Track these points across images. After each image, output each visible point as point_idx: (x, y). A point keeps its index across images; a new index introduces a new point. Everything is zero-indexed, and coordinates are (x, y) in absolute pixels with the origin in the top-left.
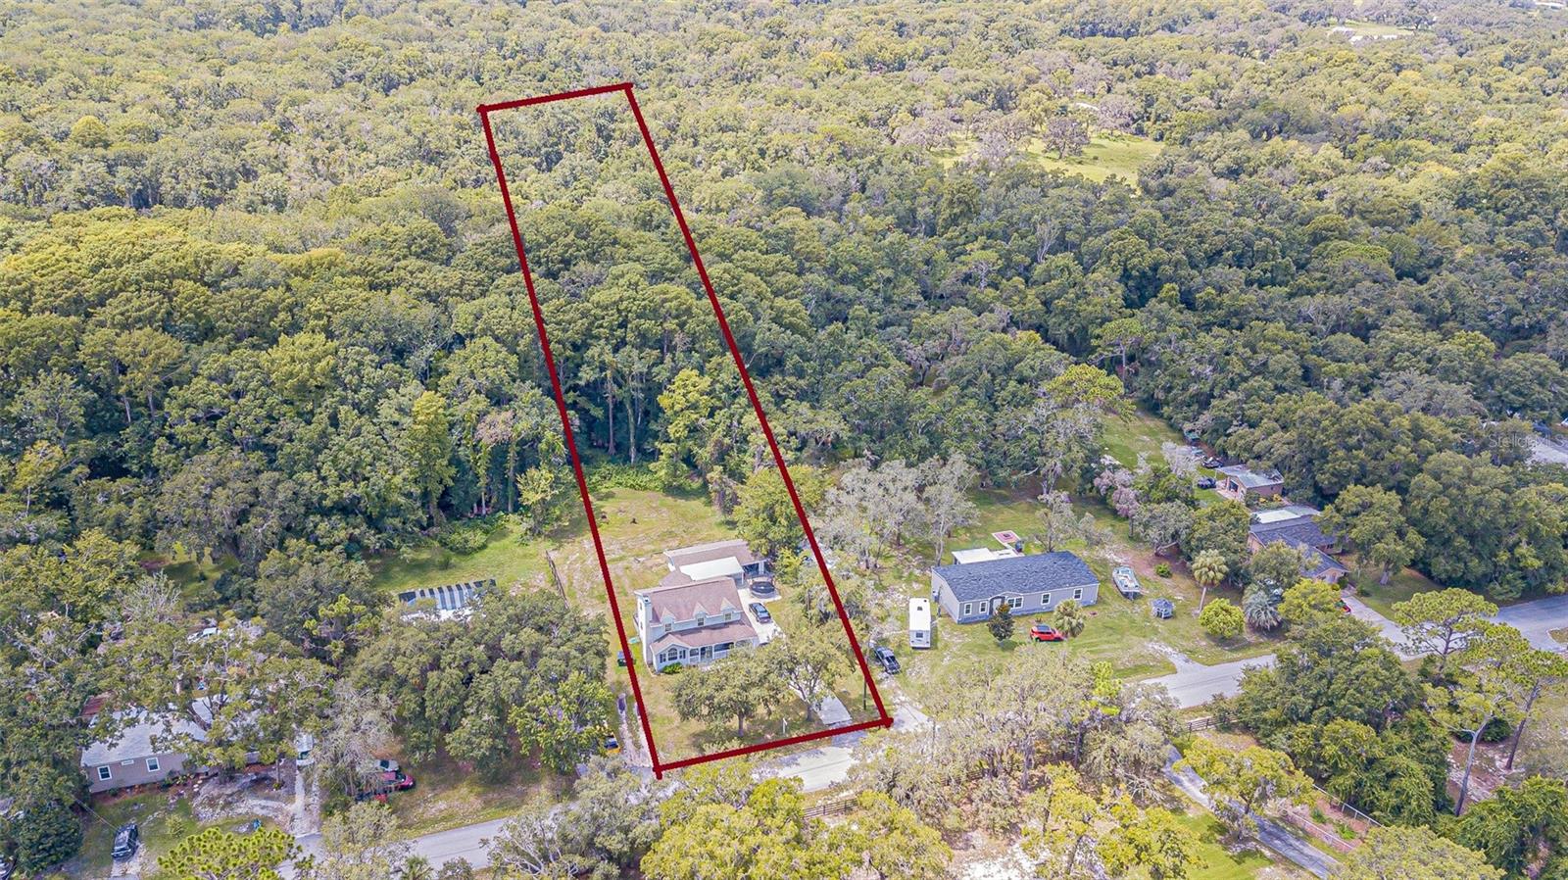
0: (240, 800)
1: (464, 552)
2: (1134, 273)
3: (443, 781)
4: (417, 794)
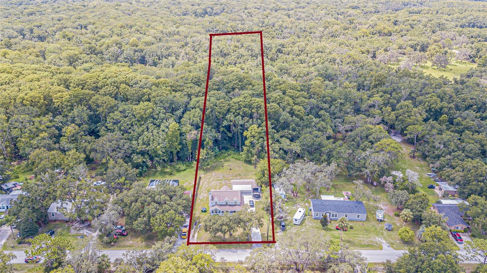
0: (83, 229)
1: (179, 171)
2: (433, 110)
3: (135, 236)
4: (127, 237)
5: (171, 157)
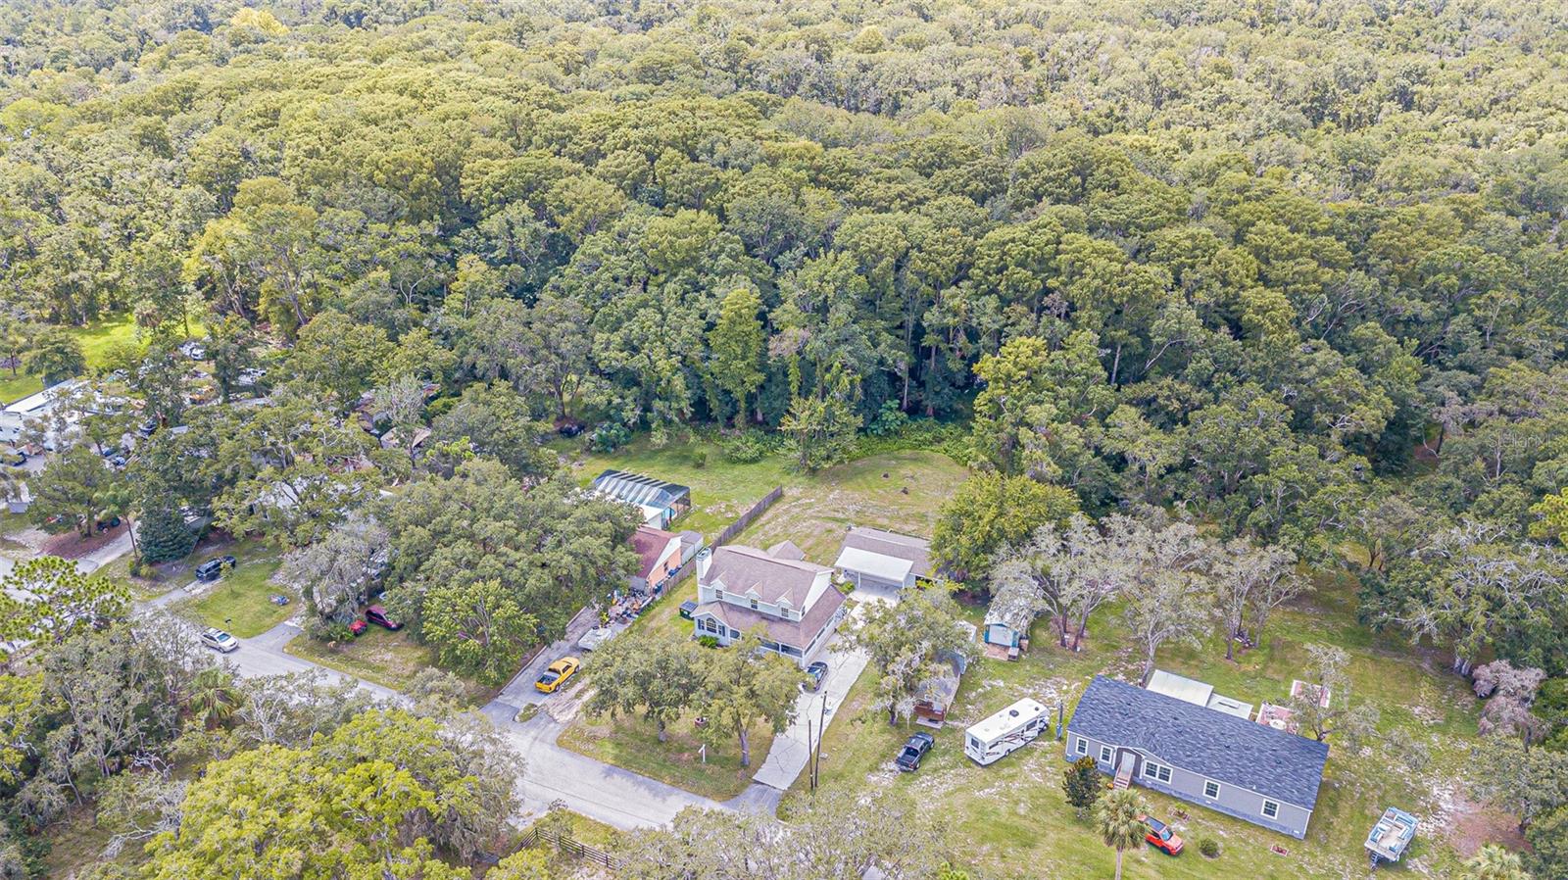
5: (728, 409)
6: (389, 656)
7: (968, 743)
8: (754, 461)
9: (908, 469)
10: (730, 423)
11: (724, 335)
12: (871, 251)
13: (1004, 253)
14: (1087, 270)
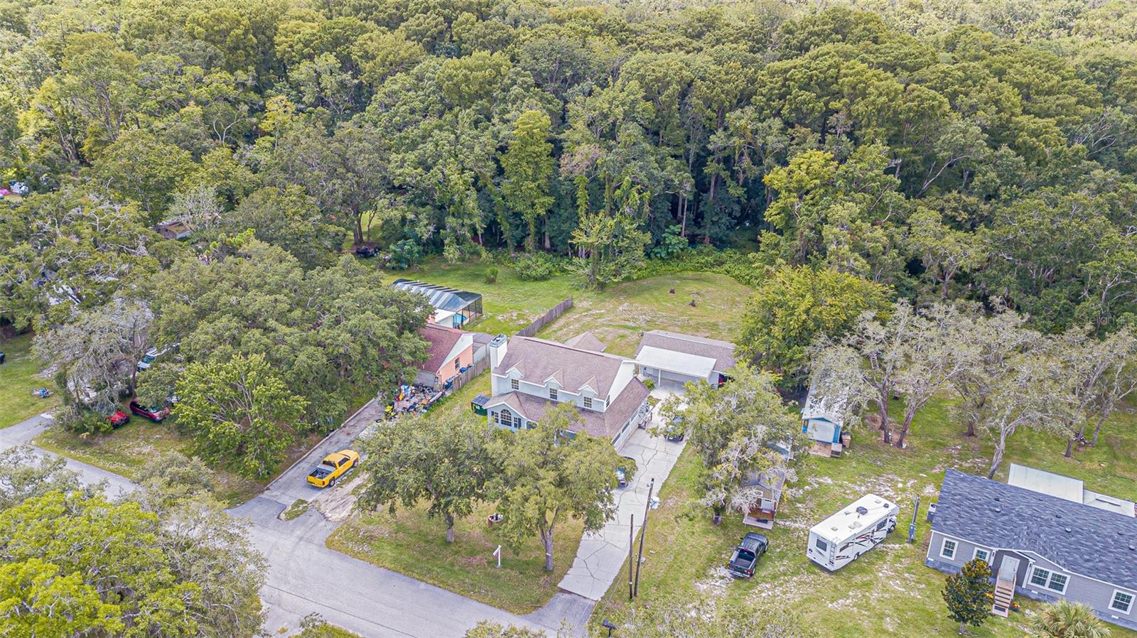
5: (518, 233)
6: (146, 450)
7: (812, 544)
8: (543, 278)
9: (693, 287)
10: (520, 247)
11: (516, 156)
12: (657, 80)
13: (786, 79)
14: (871, 89)
